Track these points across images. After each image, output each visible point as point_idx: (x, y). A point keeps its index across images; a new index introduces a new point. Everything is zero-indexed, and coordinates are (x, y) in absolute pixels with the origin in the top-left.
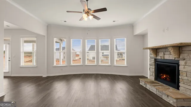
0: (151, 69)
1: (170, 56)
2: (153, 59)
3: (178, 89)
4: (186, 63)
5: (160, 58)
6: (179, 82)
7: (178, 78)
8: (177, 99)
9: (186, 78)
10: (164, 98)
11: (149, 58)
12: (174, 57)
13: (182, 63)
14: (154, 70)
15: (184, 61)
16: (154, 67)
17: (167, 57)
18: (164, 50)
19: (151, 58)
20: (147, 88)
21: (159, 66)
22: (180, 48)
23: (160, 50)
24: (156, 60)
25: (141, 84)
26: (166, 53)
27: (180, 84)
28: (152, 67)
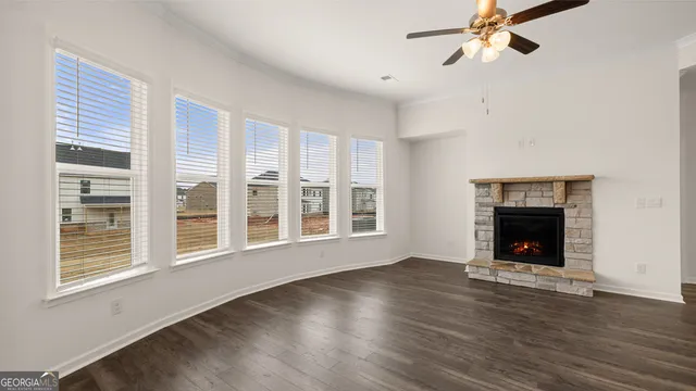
0: (481, 234)
1: (542, 200)
2: (492, 209)
3: (561, 263)
4: (579, 213)
5: (513, 205)
9: (579, 241)
10: (561, 288)
11: (472, 205)
12: (556, 201)
13: (569, 213)
14: (491, 234)
15: (576, 210)
16: (492, 228)
17: (534, 203)
18: (526, 187)
19: (480, 205)
20: (499, 280)
21: (506, 224)
22: (570, 185)
23: (512, 188)
24: (499, 211)
25: (471, 276)
26: (532, 194)
27: (566, 255)
28: (484, 227)
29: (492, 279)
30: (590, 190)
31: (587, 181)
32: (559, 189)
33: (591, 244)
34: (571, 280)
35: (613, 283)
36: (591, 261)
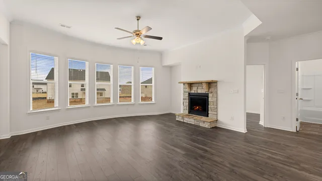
0: (185, 103)
1: (202, 90)
2: (187, 94)
3: (208, 116)
4: (213, 95)
5: (193, 92)
6: (208, 111)
7: (208, 107)
8: (210, 122)
9: (213, 106)
10: (202, 125)
11: (182, 92)
12: (205, 90)
13: (210, 95)
14: (187, 103)
16: (188, 101)
17: (200, 91)
18: (198, 85)
19: (184, 92)
20: (185, 121)
21: (192, 100)
22: (210, 84)
23: (193, 85)
24: (189, 94)
25: (177, 119)
26: (199, 87)
27: (209, 112)
28: (185, 101)
29: (182, 121)
30: (216, 86)
31: (216, 82)
32: (205, 86)
33: (217, 108)
34: (204, 122)
35: (223, 124)
36: (217, 115)
